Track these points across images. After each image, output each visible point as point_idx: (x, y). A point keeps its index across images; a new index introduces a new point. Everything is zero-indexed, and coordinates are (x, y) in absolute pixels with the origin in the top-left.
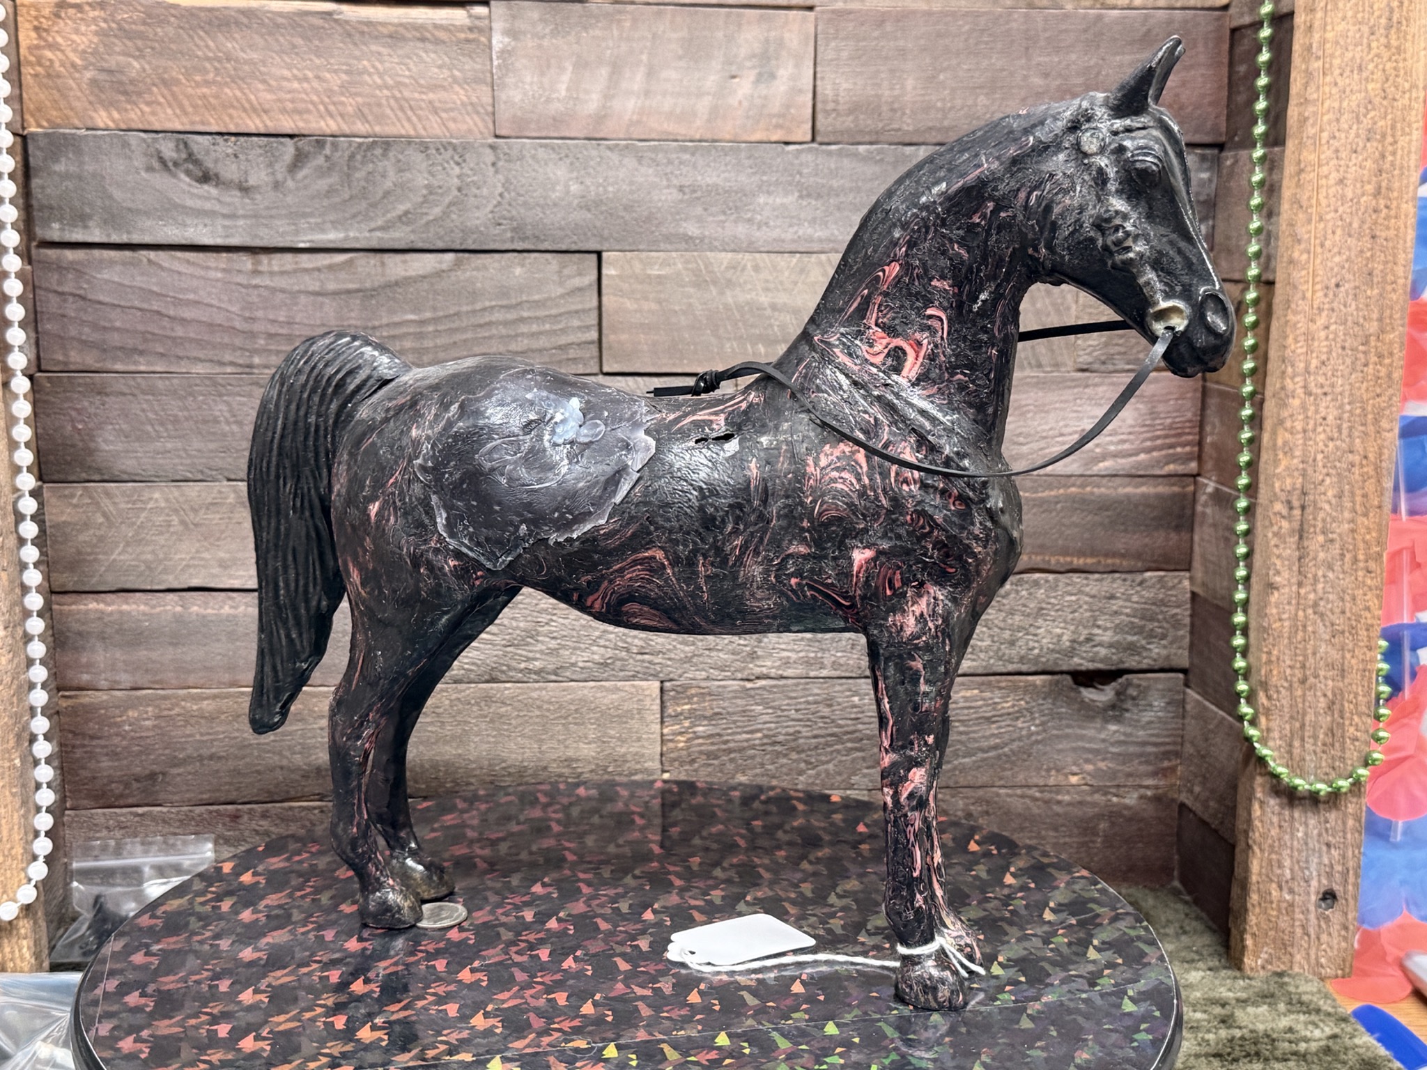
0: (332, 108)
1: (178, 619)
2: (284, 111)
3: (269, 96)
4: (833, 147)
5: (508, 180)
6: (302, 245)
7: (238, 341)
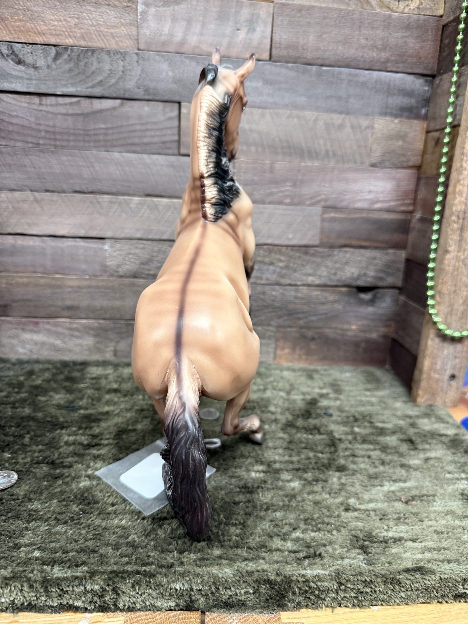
0: (71, 34)
1: (13, 246)
2: (51, 34)
3: (45, 28)
4: (278, 64)
5: (143, 70)
6: (59, 93)
7: (34, 133)
